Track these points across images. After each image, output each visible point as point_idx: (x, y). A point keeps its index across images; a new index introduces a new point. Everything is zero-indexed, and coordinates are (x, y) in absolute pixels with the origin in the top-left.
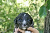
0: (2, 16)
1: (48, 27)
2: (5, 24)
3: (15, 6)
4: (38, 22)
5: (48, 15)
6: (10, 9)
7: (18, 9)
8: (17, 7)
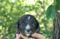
0: (3, 15)
1: (57, 30)
2: (6, 24)
3: (19, 4)
4: (46, 22)
5: (58, 15)
6: (12, 7)
7: (22, 7)
8: (20, 5)
